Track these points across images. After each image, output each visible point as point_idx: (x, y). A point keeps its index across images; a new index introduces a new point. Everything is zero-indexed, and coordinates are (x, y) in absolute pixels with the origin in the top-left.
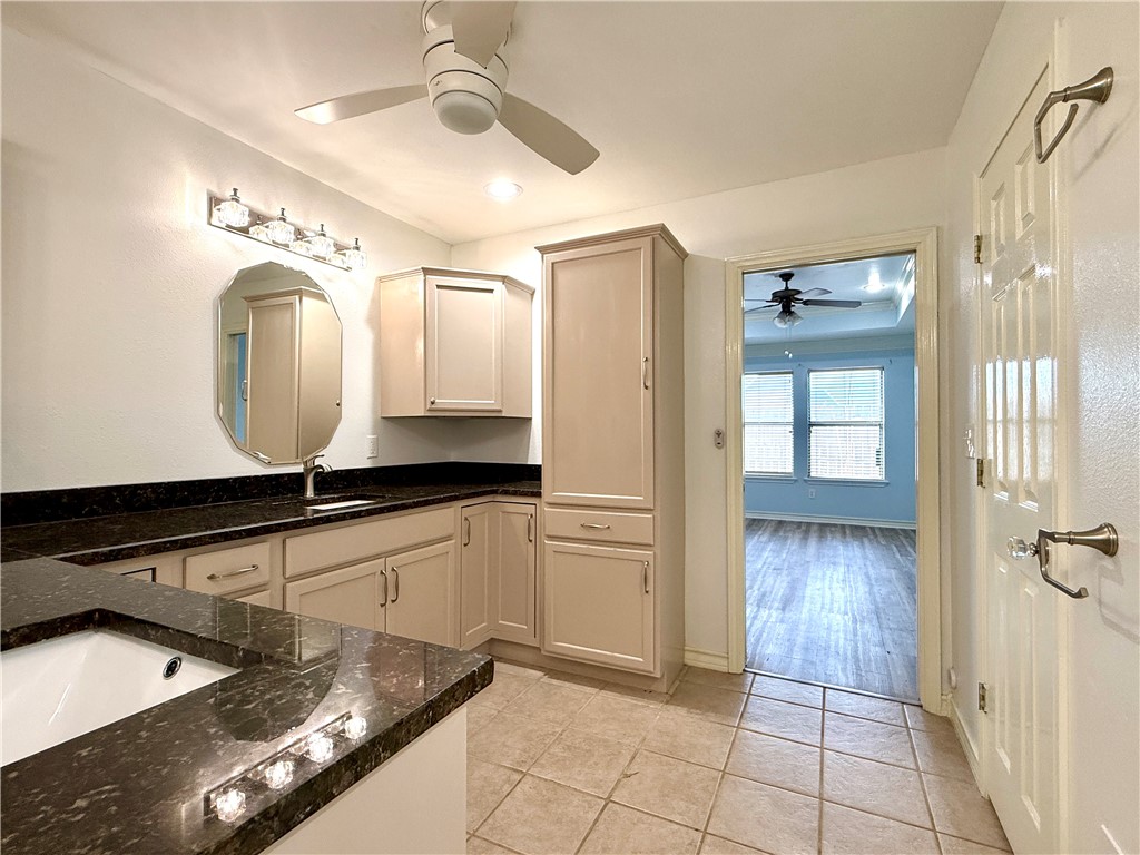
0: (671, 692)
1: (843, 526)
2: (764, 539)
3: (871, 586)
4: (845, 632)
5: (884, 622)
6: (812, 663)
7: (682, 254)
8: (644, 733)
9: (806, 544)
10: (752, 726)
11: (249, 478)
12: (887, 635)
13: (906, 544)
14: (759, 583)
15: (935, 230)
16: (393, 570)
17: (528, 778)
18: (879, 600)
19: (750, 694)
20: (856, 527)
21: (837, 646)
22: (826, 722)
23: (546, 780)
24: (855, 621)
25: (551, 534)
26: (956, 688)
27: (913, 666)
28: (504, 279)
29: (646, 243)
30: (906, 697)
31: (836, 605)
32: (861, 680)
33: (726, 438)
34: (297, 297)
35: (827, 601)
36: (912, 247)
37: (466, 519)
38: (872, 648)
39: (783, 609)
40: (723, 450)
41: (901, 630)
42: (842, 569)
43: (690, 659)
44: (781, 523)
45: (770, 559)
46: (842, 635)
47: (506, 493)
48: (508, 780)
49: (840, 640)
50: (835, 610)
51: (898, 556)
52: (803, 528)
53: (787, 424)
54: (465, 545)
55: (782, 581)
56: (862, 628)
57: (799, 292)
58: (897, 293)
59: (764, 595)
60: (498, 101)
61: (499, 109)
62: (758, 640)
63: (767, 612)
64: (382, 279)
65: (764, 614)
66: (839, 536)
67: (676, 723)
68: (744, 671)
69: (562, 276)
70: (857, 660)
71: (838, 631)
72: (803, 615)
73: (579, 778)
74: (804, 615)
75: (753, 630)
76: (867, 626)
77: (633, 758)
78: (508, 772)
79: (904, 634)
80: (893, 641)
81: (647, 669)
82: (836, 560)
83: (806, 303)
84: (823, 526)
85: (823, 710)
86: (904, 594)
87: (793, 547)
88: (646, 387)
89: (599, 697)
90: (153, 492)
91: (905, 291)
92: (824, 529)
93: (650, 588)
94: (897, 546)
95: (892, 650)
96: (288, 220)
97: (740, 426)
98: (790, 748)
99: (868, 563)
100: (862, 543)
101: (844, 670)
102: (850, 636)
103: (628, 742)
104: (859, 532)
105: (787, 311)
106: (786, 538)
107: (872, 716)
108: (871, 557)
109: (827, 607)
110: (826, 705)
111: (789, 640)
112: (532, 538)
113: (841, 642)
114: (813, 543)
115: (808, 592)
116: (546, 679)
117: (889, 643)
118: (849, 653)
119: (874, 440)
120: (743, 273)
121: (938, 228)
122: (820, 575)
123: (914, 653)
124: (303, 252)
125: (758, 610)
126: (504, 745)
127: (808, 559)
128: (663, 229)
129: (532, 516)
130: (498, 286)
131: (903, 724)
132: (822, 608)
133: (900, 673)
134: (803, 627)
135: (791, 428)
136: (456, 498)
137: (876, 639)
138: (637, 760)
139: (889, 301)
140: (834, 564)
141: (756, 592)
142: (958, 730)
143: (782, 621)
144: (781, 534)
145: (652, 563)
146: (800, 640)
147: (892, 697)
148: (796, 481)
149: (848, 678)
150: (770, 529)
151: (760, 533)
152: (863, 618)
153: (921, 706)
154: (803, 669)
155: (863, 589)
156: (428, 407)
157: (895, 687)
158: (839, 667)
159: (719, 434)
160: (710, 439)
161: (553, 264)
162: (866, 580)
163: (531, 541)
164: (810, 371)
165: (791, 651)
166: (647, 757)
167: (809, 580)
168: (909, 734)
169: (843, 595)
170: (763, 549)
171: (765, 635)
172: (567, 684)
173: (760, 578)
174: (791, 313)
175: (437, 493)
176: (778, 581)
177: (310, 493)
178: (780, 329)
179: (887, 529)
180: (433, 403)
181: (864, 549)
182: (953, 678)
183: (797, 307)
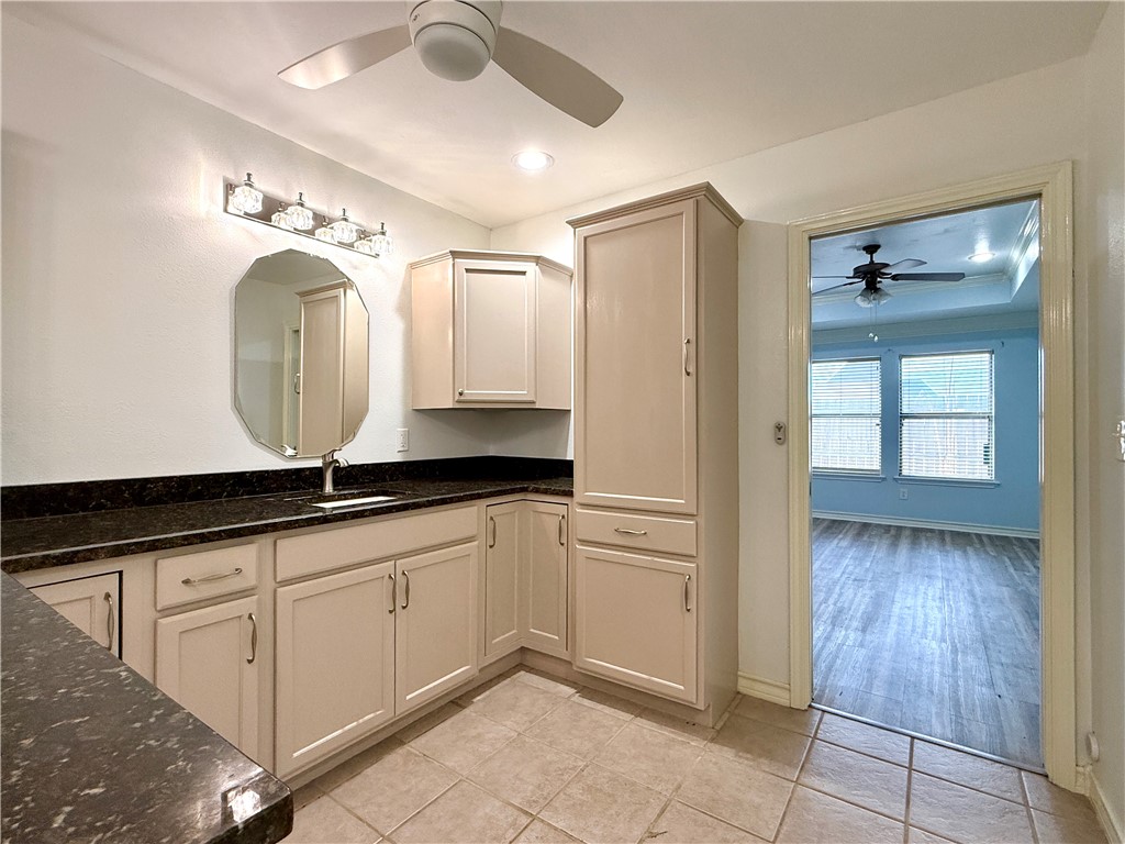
0: (718, 727)
1: (942, 532)
2: (844, 543)
3: (977, 607)
4: (942, 664)
5: (994, 655)
6: (897, 702)
7: (735, 220)
8: (679, 778)
9: (895, 553)
10: (815, 781)
11: (267, 472)
12: (998, 672)
13: (1021, 555)
14: (835, 596)
15: (1070, 163)
16: (404, 574)
17: (537, 825)
18: (987, 625)
19: (815, 737)
20: (958, 533)
21: (930, 683)
22: (914, 786)
23: (556, 829)
24: (955, 651)
25: (584, 538)
26: (1098, 761)
27: (1033, 717)
28: (538, 260)
29: (688, 207)
30: (1024, 760)
31: (930, 629)
32: (962, 730)
33: (788, 433)
34: (342, 290)
35: (920, 623)
36: (1035, 190)
37: (492, 518)
38: (977, 688)
39: (864, 630)
40: (785, 446)
41: (1016, 666)
42: (939, 584)
43: (744, 686)
44: (865, 526)
45: (851, 568)
46: (937, 668)
47: (537, 491)
48: (513, 825)
49: (936, 675)
50: (930, 635)
51: (1012, 570)
52: (893, 532)
53: (874, 416)
54: (491, 547)
55: (864, 595)
56: (964, 661)
57: (886, 265)
58: (1011, 261)
59: (840, 612)
60: (489, 35)
61: (491, 44)
62: (830, 669)
63: (843, 633)
64: (413, 266)
65: (840, 634)
66: (936, 544)
67: (720, 769)
68: (810, 706)
69: (594, 251)
70: (957, 705)
71: (932, 663)
72: (888, 640)
73: (595, 831)
74: (890, 638)
75: (824, 654)
76: (971, 659)
77: (663, 811)
78: (516, 812)
79: (1020, 672)
80: (1006, 680)
81: (689, 699)
82: (932, 572)
83: (895, 278)
84: (916, 532)
85: (910, 769)
86: (1020, 619)
87: (880, 555)
88: (688, 374)
89: (632, 726)
90: (164, 486)
91: (1024, 259)
92: (917, 533)
93: (692, 606)
94: (1010, 558)
95: (1003, 691)
96: (306, 205)
97: (806, 418)
98: (863, 818)
99: (973, 578)
100: (965, 551)
101: (939, 715)
102: (948, 671)
103: (659, 789)
104: (962, 540)
105: (872, 288)
106: (871, 544)
107: (976, 784)
108: (977, 571)
109: (919, 630)
110: (914, 763)
111: (869, 670)
112: (565, 542)
113: (937, 677)
114: (904, 549)
115: (896, 610)
116: (577, 698)
117: (1000, 683)
118: (946, 693)
119: (980, 435)
120: (810, 238)
121: (1073, 162)
122: (911, 589)
123: (1034, 698)
124: (328, 239)
125: (833, 629)
126: (517, 777)
127: (897, 570)
128: (708, 190)
129: (563, 517)
130: (531, 268)
131: (1020, 800)
132: (913, 631)
133: (1015, 723)
134: (887, 655)
135: (878, 421)
136: (479, 497)
137: (984, 677)
138: (667, 814)
139: (1000, 273)
140: (929, 577)
141: (832, 606)
142: (1101, 817)
143: (862, 645)
144: (865, 538)
145: (694, 578)
146: (883, 672)
147: (1005, 759)
148: (884, 479)
149: (944, 727)
150: (852, 532)
151: (841, 536)
152: (966, 647)
153: (1047, 776)
154: (886, 709)
155: (965, 610)
156: (457, 398)
157: (1009, 744)
158: (934, 710)
159: (779, 428)
160: (767, 433)
161: (585, 238)
162: (970, 599)
163: (562, 544)
164: (901, 357)
165: (870, 685)
166: (679, 811)
167: (898, 595)
168: (1030, 816)
169: (939, 616)
170: (843, 556)
171: (839, 661)
172: (600, 707)
173: (837, 589)
174: (877, 290)
175: (461, 490)
176: (859, 595)
177: (329, 488)
178: (863, 310)
179: (997, 536)
180: (461, 394)
181: (968, 560)
182: (1094, 747)
183: (884, 283)
